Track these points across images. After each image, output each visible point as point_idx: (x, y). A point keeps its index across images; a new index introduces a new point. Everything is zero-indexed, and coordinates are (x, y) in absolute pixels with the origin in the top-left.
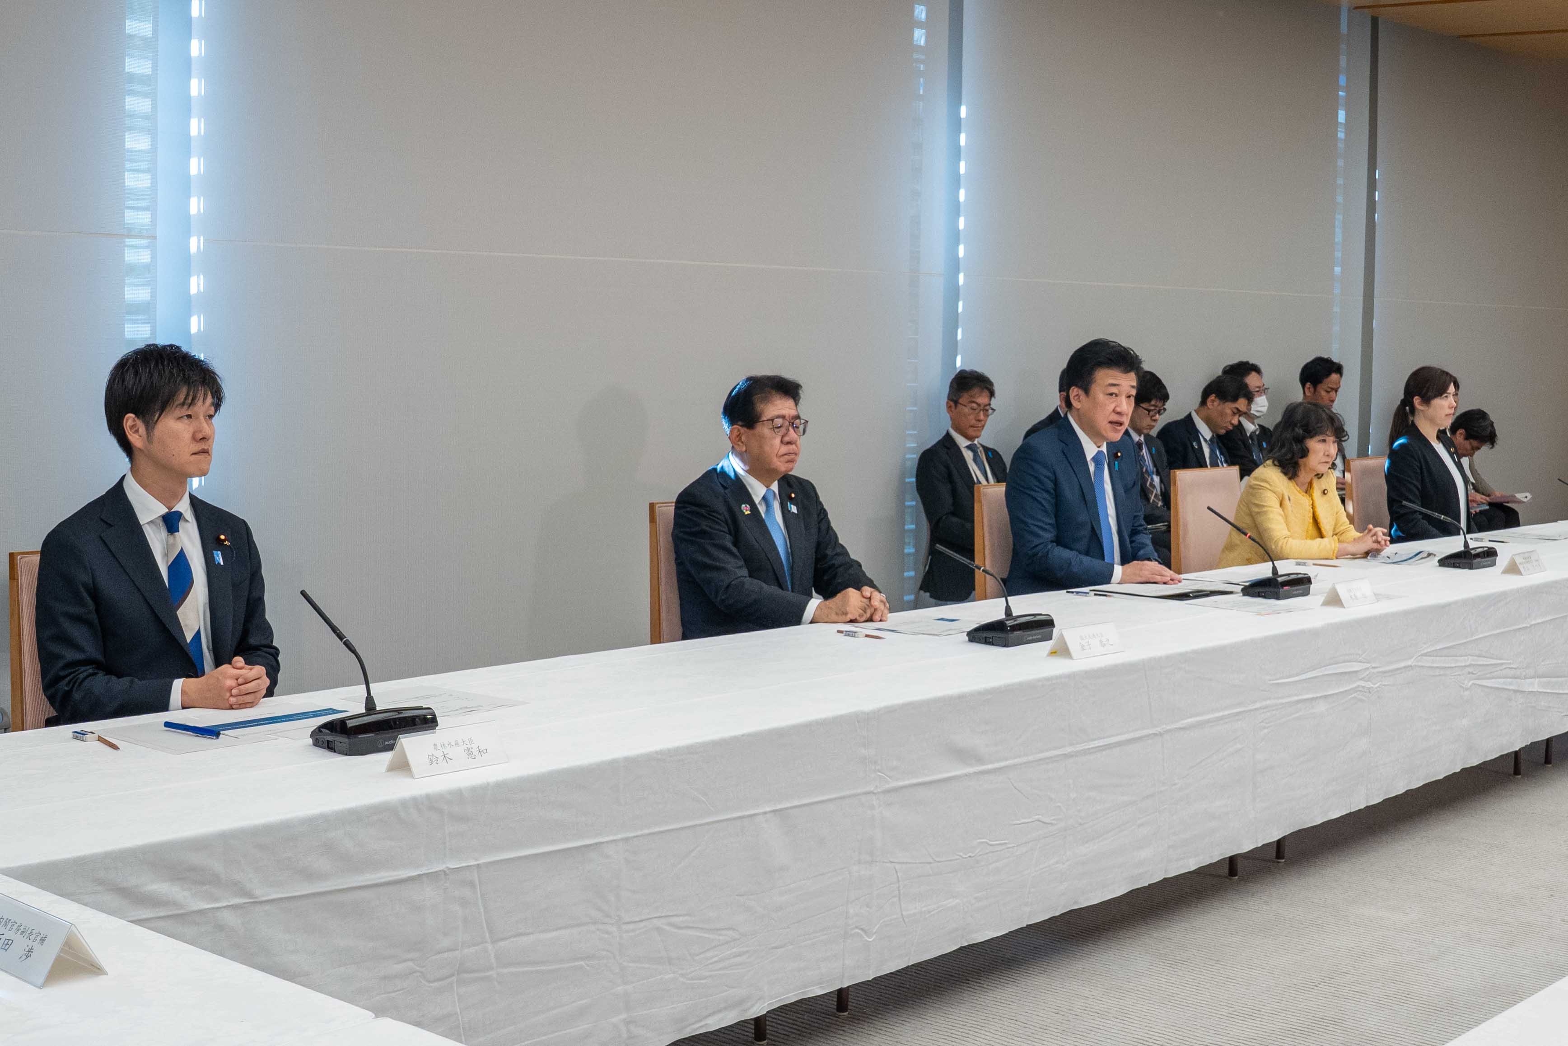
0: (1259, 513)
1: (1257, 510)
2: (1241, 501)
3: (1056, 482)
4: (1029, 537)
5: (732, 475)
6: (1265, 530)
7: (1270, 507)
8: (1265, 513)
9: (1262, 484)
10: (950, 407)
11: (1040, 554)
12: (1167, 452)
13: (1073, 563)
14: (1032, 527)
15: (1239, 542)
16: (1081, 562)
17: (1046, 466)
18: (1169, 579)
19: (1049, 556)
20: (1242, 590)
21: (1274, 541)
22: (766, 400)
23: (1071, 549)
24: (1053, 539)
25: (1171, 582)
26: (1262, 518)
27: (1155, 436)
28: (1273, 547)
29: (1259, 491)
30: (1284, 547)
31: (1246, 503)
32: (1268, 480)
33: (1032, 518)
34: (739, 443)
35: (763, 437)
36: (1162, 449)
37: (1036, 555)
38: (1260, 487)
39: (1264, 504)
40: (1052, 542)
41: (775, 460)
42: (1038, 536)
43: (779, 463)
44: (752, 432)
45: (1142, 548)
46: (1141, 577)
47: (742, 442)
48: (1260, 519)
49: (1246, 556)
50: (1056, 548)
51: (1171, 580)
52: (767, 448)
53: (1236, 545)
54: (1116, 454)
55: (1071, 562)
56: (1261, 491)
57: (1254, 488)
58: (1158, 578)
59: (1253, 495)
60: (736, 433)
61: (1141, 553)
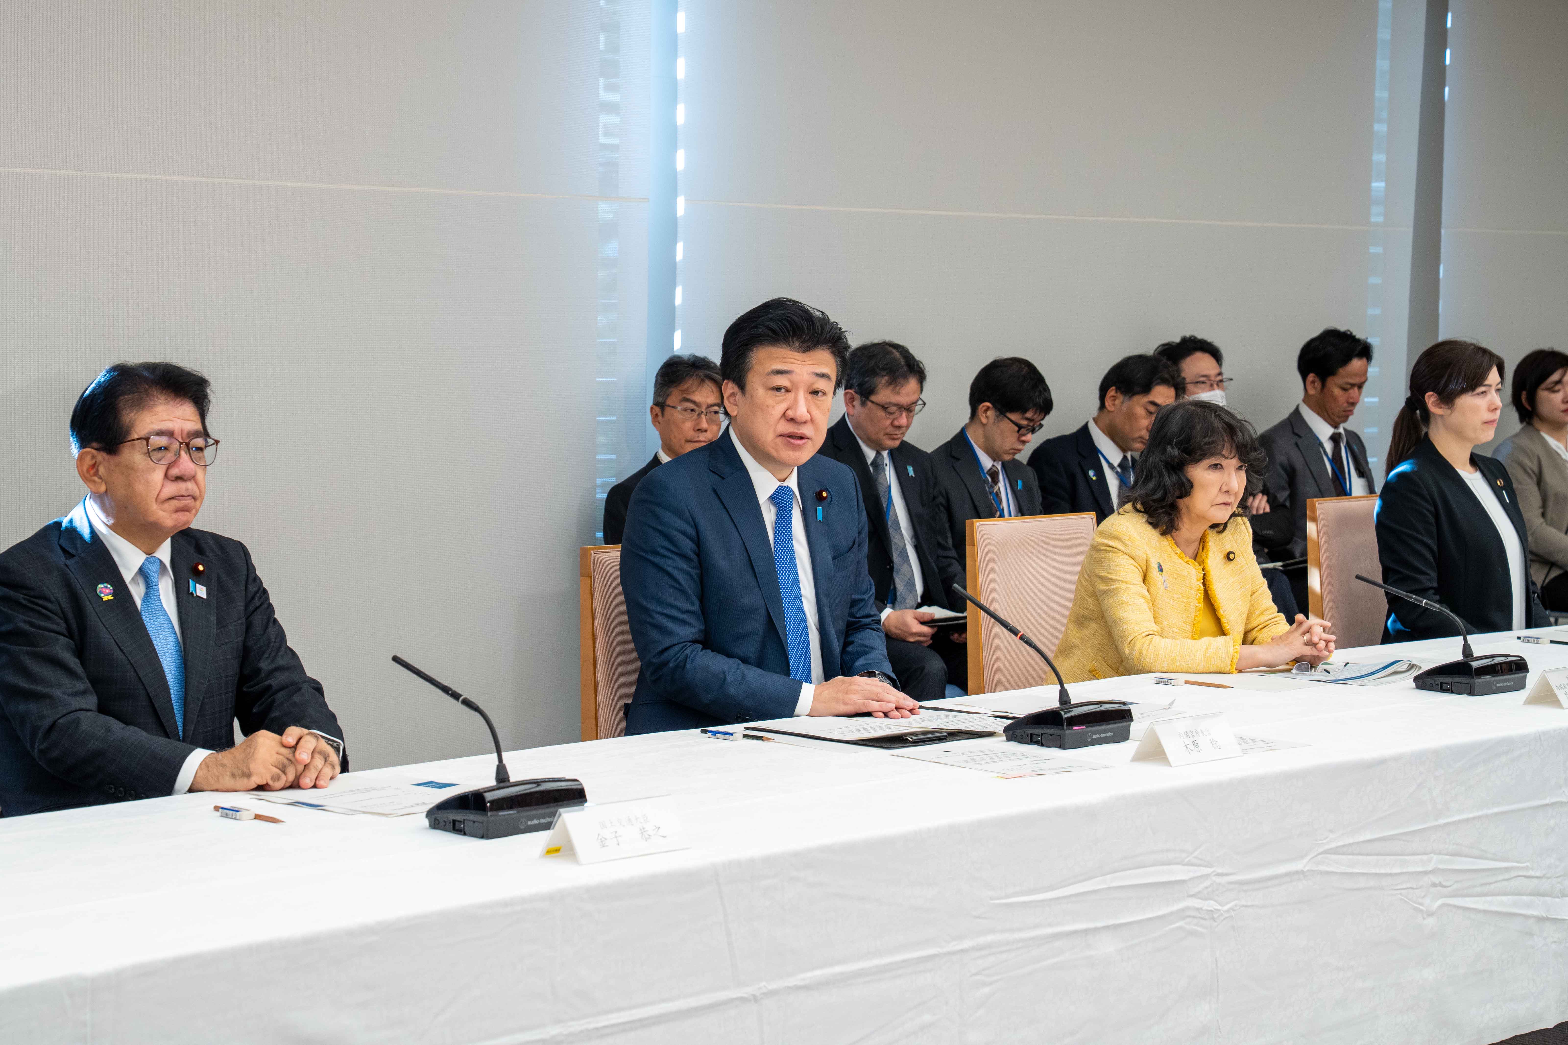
0: (1105, 592)
1: (1102, 587)
2: (1082, 574)
3: (698, 540)
4: (654, 634)
5: (86, 533)
6: (1115, 622)
7: (1123, 582)
8: (1115, 592)
9: (1111, 543)
10: (657, 415)
11: (671, 664)
12: (1043, 488)
13: (729, 679)
14: (658, 617)
15: (1077, 641)
16: (743, 676)
17: (678, 513)
18: (894, 706)
19: (688, 666)
20: (1007, 729)
21: (1129, 640)
22: (140, 404)
23: (729, 655)
24: (694, 637)
25: (895, 713)
26: (1110, 600)
27: (1025, 462)
28: (1127, 651)
29: (1108, 555)
30: (1144, 652)
31: (1088, 575)
32: (1122, 536)
33: (660, 602)
34: (96, 479)
35: (132, 469)
36: (1035, 484)
37: (665, 664)
38: (1111, 549)
39: (1114, 577)
40: (694, 641)
41: (154, 507)
42: (667, 632)
43: (161, 513)
44: (113, 460)
45: (866, 653)
46: (845, 704)
47: (100, 478)
48: (1108, 602)
49: (1089, 666)
50: (700, 653)
51: (897, 708)
52: (139, 487)
53: (1074, 646)
54: (820, 493)
55: (725, 679)
56: (1110, 555)
57: (1099, 550)
58: (874, 706)
59: (1099, 562)
60: (88, 461)
61: (859, 663)
